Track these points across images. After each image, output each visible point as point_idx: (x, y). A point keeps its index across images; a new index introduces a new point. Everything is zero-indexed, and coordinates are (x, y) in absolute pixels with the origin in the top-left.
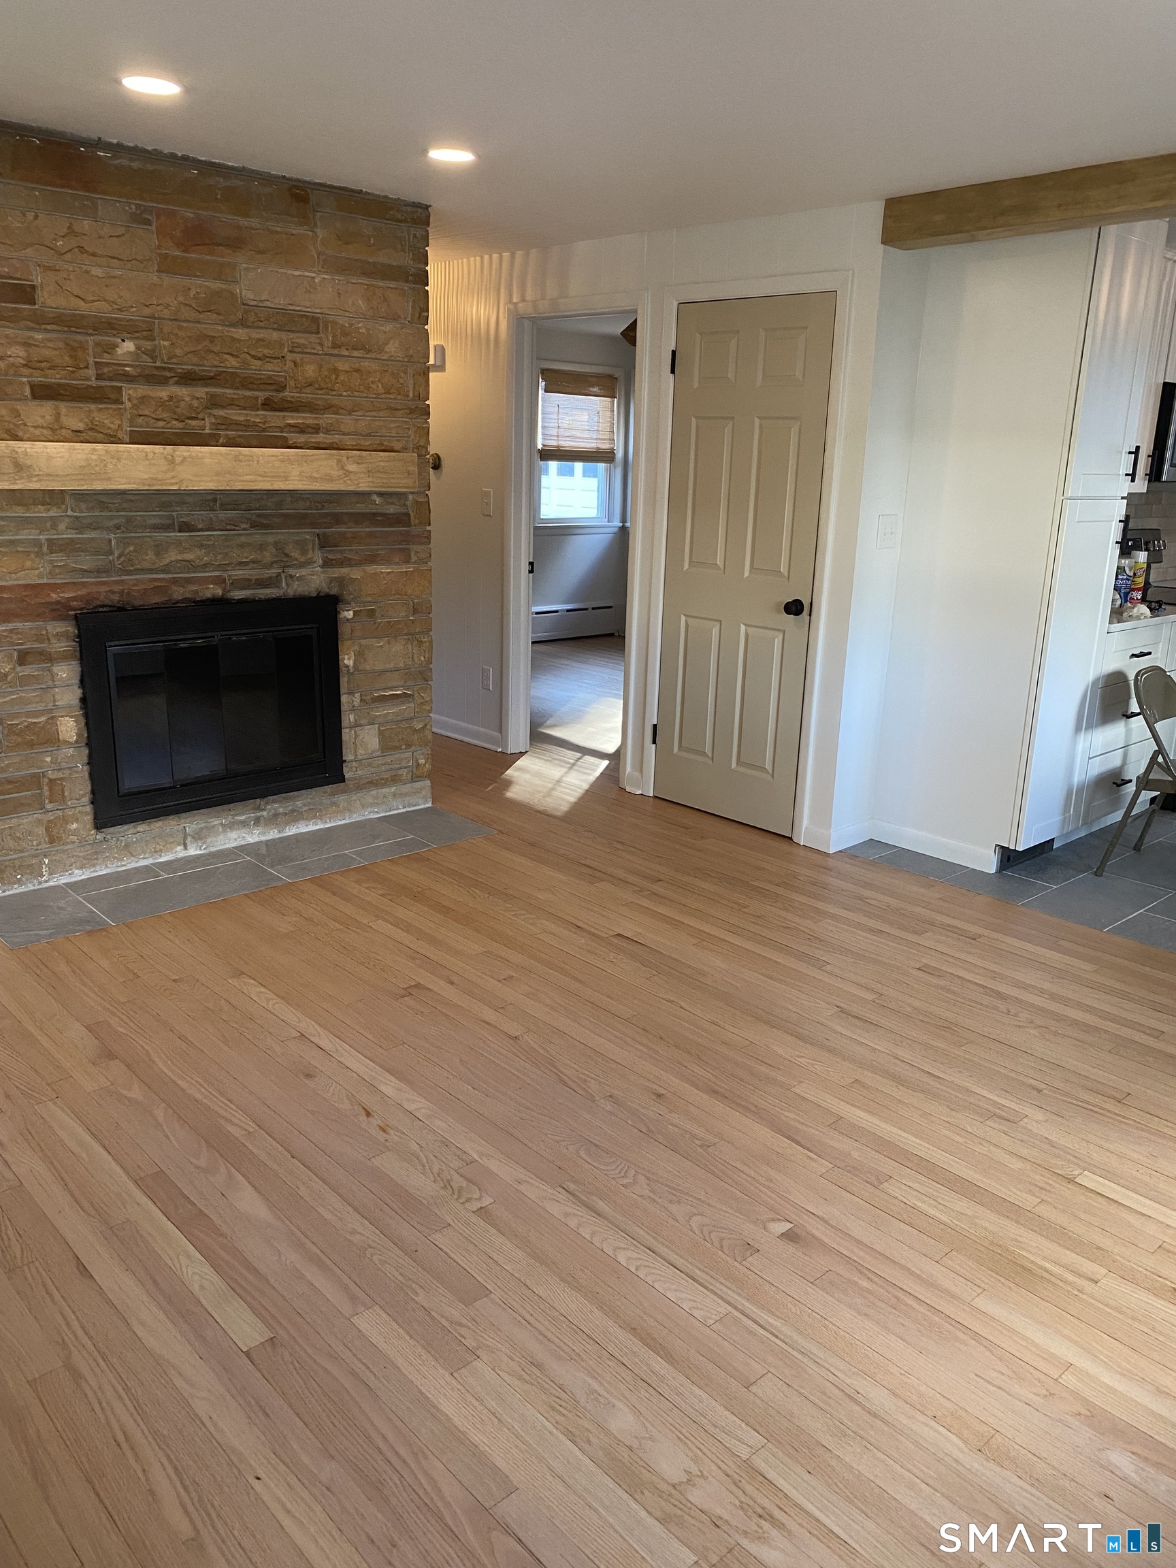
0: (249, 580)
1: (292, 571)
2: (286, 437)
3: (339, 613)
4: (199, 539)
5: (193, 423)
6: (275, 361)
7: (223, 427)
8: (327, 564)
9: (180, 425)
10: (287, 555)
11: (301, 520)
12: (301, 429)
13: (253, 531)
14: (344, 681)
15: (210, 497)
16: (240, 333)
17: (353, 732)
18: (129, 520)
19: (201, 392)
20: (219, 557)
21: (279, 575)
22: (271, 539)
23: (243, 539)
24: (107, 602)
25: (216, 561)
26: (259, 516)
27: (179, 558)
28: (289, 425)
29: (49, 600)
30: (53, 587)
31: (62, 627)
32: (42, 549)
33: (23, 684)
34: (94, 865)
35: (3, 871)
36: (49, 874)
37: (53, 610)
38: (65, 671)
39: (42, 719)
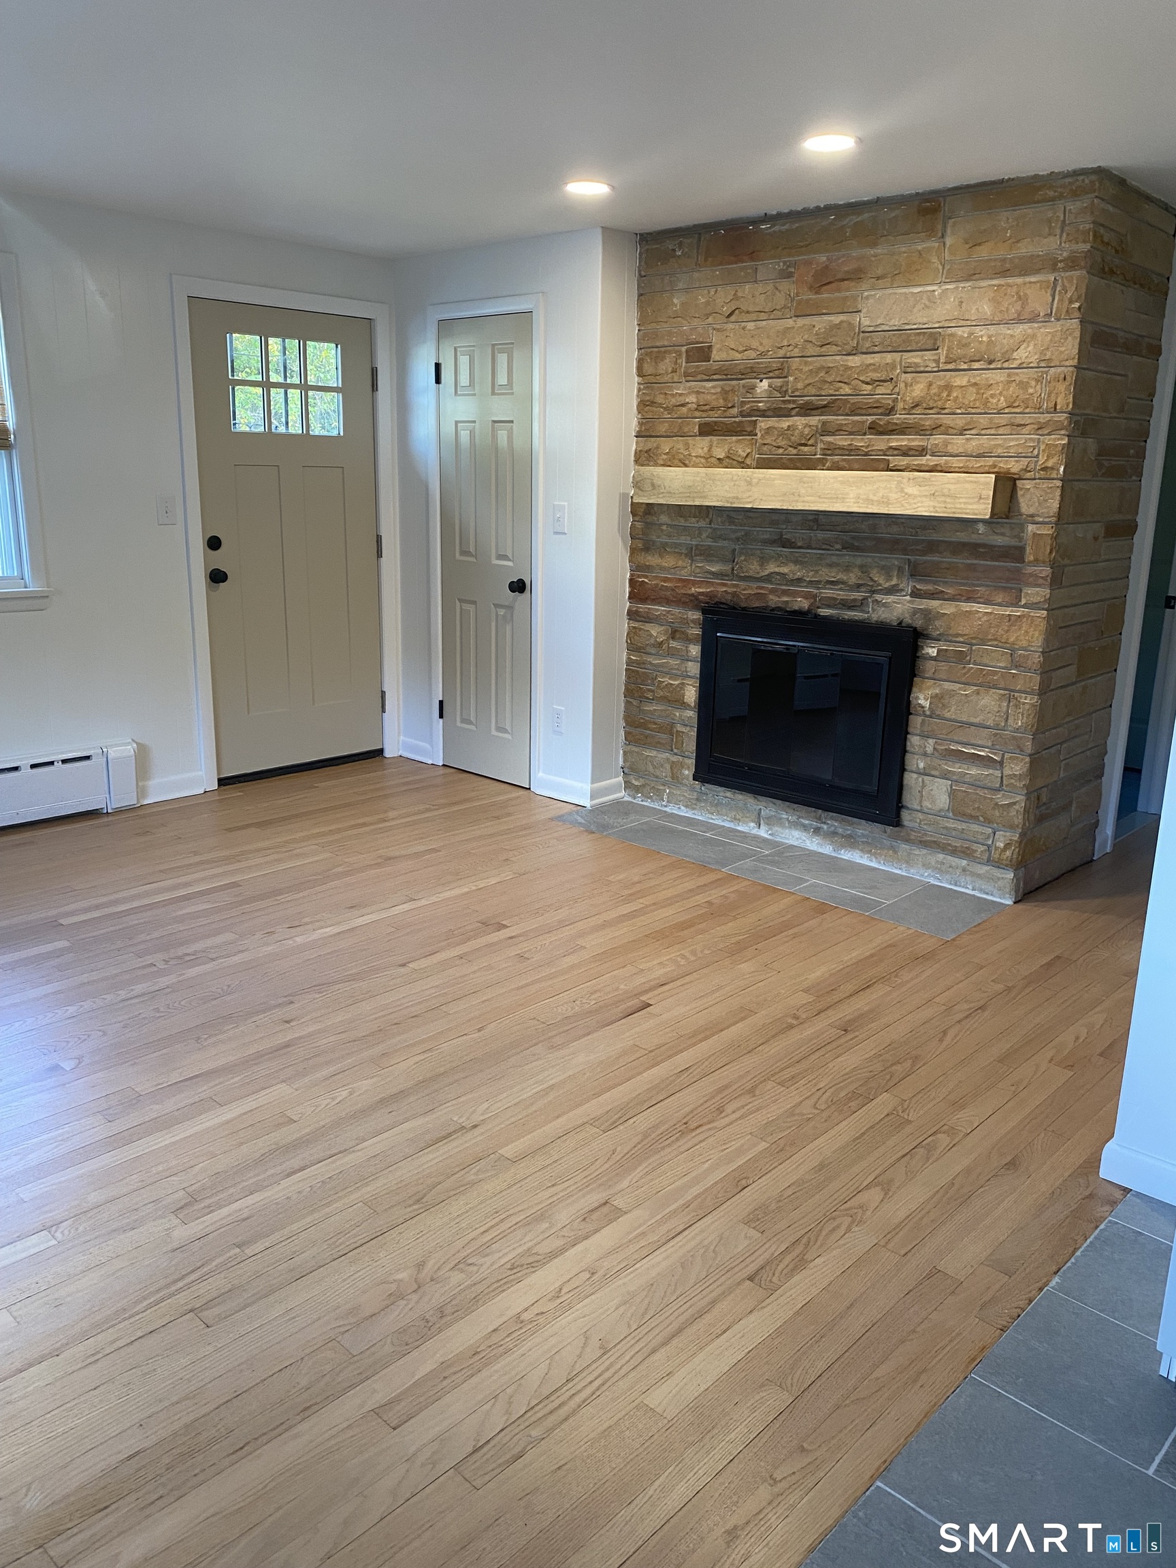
0: (835, 599)
1: (878, 597)
2: (888, 460)
3: (923, 649)
4: (797, 555)
5: (806, 449)
6: (886, 384)
7: (829, 452)
8: (915, 594)
9: (795, 451)
10: (872, 580)
11: (894, 545)
12: (905, 452)
13: (845, 552)
14: (916, 722)
15: (811, 517)
16: (855, 361)
17: (920, 779)
18: (747, 534)
19: (814, 420)
20: (811, 574)
21: (865, 599)
22: (859, 561)
23: (834, 559)
24: (723, 601)
25: (808, 577)
26: (853, 538)
27: (777, 570)
28: (891, 448)
29: (689, 592)
30: (694, 583)
31: (696, 615)
32: (692, 553)
33: (671, 653)
34: (694, 809)
35: (643, 786)
36: (668, 802)
37: (691, 600)
38: (695, 650)
39: (676, 683)
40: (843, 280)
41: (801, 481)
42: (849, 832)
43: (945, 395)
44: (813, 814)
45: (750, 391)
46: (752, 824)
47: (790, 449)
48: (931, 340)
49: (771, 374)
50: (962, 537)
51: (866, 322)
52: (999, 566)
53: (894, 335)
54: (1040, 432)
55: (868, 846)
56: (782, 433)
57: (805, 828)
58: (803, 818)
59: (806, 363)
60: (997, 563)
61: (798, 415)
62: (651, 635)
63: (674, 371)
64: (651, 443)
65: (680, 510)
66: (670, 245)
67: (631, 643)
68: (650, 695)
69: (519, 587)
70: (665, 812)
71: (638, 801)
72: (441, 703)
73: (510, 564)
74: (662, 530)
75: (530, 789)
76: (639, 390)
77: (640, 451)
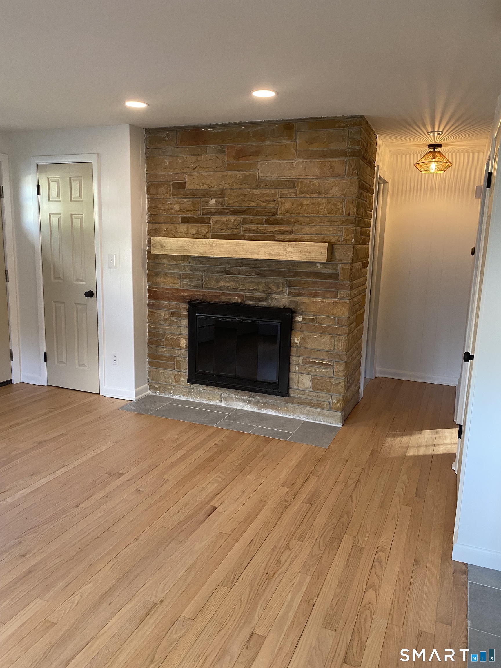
0: (253, 297)
1: (273, 296)
2: (275, 236)
3: (295, 318)
4: (234, 278)
5: (236, 230)
6: (272, 202)
7: (247, 232)
8: (290, 294)
9: (230, 231)
10: (270, 288)
11: (280, 274)
12: (283, 232)
13: (256, 276)
14: (294, 350)
15: (240, 261)
16: (257, 192)
17: (297, 375)
18: (209, 268)
19: (239, 218)
20: (241, 286)
21: (268, 297)
22: (264, 281)
23: (252, 280)
24: (198, 299)
25: (240, 287)
26: (260, 270)
27: (225, 284)
28: (276, 231)
29: (180, 295)
30: (183, 291)
31: (185, 306)
32: (180, 277)
33: (171, 323)
34: (188, 396)
35: (160, 387)
36: (173, 394)
37: (182, 299)
38: (185, 322)
39: (176, 337)
40: (250, 156)
41: (237, 245)
42: (265, 401)
43: (300, 208)
44: (248, 394)
45: (207, 203)
46: (218, 401)
47: (228, 230)
48: (292, 184)
49: (217, 196)
50: (310, 269)
51: (261, 175)
52: (327, 282)
53: (275, 181)
54: (343, 224)
55: (275, 407)
56: (223, 223)
57: (244, 401)
58: (242, 396)
59: (233, 192)
60: (326, 281)
61: (231, 214)
62: (161, 315)
63: (167, 193)
64: (157, 226)
65: (173, 257)
66: (162, 135)
67: (150, 320)
68: (162, 344)
69: (90, 294)
70: (173, 399)
71: (158, 394)
72: (45, 354)
73: (84, 283)
74: (165, 266)
75: (99, 394)
76: (148, 201)
77: (151, 230)
